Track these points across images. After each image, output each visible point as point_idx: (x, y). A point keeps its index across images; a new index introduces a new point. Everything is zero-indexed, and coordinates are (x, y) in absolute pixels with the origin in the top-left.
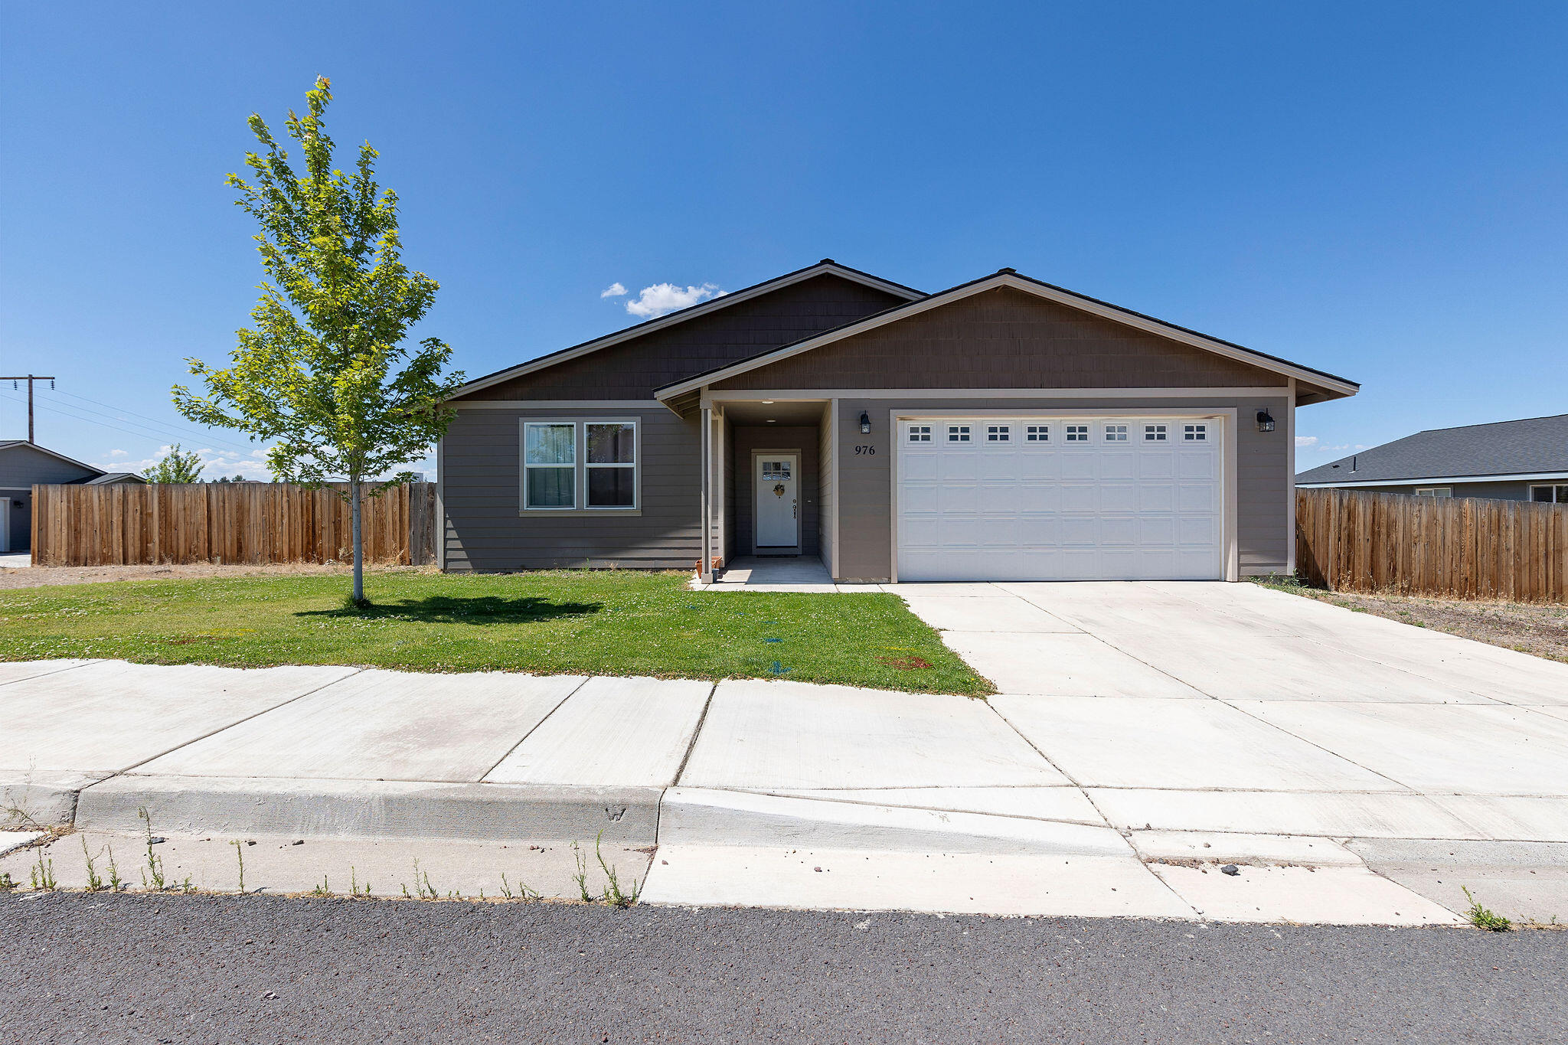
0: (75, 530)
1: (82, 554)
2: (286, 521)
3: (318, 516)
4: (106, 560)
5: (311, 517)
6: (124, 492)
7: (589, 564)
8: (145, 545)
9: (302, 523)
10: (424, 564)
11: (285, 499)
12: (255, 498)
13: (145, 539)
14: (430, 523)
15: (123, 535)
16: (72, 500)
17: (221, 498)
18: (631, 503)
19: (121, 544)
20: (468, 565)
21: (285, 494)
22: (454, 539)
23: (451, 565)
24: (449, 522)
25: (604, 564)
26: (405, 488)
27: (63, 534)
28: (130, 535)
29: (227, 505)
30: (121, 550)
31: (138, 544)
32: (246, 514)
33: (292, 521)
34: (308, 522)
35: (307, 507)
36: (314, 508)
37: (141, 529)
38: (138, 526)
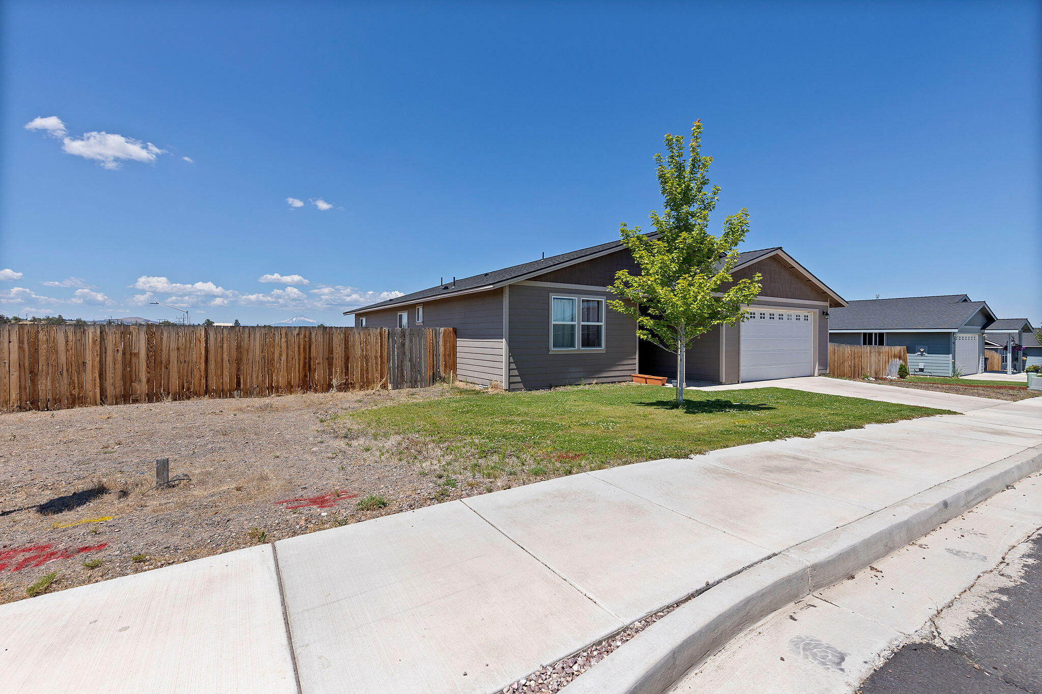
0: (31, 372)
1: (42, 395)
2: (284, 358)
3: (313, 354)
4: (76, 401)
5: (307, 353)
6: (101, 333)
7: (584, 382)
8: (128, 384)
9: (299, 360)
10: (400, 388)
11: (284, 340)
12: (255, 339)
13: (128, 378)
14: (403, 358)
15: (101, 375)
16: (26, 339)
17: (219, 339)
18: (599, 345)
19: (98, 385)
20: (521, 385)
21: (283, 335)
22: (514, 369)
23: (512, 386)
24: (511, 358)
25: (591, 381)
26: (385, 332)
27: (12, 377)
28: (109, 374)
29: (225, 345)
30: (98, 391)
31: (119, 383)
32: (245, 353)
33: (290, 358)
34: (305, 358)
35: (304, 347)
36: (310, 348)
37: (124, 369)
38: (119, 366)
